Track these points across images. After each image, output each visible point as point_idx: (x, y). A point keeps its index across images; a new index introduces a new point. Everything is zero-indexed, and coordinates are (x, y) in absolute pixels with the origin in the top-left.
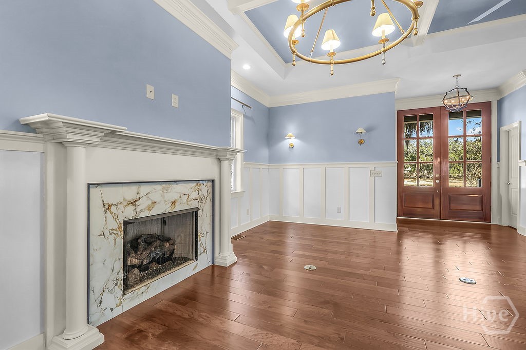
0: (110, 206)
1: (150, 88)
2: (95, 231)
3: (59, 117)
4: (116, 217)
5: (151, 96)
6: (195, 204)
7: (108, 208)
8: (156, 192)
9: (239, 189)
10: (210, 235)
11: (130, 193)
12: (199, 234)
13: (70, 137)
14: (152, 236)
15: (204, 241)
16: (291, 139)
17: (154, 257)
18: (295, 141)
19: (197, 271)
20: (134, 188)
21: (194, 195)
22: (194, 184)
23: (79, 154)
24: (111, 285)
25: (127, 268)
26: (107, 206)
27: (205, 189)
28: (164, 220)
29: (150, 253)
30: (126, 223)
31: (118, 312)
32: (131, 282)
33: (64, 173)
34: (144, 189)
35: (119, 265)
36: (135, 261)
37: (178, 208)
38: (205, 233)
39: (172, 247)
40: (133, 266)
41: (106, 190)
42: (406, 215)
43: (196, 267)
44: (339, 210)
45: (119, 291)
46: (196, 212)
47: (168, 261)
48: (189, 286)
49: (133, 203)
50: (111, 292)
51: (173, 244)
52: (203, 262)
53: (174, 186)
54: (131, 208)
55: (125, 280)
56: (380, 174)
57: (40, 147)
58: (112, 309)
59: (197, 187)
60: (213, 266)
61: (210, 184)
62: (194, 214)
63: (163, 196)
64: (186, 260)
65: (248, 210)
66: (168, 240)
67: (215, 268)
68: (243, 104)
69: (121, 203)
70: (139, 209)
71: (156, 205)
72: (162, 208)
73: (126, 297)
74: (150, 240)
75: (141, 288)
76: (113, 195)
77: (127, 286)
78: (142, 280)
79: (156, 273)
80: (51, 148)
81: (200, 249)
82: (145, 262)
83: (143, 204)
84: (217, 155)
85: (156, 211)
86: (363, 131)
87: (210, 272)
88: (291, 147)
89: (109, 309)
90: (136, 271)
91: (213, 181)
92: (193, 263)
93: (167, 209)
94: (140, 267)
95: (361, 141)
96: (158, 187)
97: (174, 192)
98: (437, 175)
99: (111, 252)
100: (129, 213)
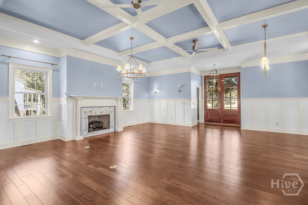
1: (95, 84)
2: (82, 117)
3: (76, 96)
4: (87, 115)
5: (95, 86)
6: (108, 113)
8: (97, 109)
10: (114, 123)
11: (90, 109)
12: (110, 122)
13: (78, 99)
15: (112, 124)
16: (156, 89)
18: (156, 90)
19: (109, 132)
21: (108, 110)
22: (108, 107)
23: (79, 101)
24: (85, 130)
25: (89, 127)
26: (85, 112)
27: (112, 109)
28: (99, 116)
29: (96, 125)
30: (89, 116)
31: (87, 136)
33: (77, 105)
34: (93, 109)
35: (88, 126)
36: (92, 126)
37: (103, 114)
38: (112, 122)
39: (102, 125)
40: (91, 127)
41: (85, 108)
42: (208, 121)
44: (172, 118)
45: (87, 131)
46: (109, 115)
47: (101, 128)
48: (107, 135)
49: (91, 112)
52: (111, 130)
55: (89, 130)
56: (186, 104)
57: (73, 100)
60: (115, 132)
61: (114, 107)
63: (99, 111)
65: (136, 118)
66: (101, 123)
69: (88, 112)
70: (92, 113)
73: (89, 133)
74: (96, 122)
75: (93, 132)
76: (86, 110)
79: (97, 130)
80: (74, 100)
81: (110, 126)
82: (94, 127)
84: (116, 99)
85: (97, 114)
86: (180, 87)
88: (156, 93)
89: (85, 135)
92: (108, 130)
93: (100, 114)
94: (93, 128)
95: (180, 91)
96: (97, 108)
97: (102, 109)
98: (220, 104)
99: (86, 122)
100: (90, 114)
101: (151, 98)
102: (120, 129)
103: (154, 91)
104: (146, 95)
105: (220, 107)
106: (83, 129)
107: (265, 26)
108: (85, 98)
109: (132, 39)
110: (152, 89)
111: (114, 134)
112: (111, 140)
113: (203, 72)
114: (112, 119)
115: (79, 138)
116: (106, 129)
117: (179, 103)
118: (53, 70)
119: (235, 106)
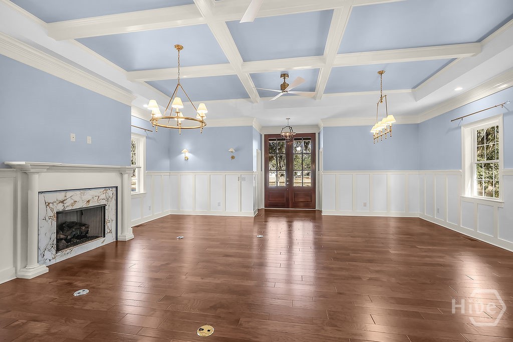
0: (49, 204)
1: (73, 135)
4: (52, 210)
5: (73, 140)
6: (103, 202)
7: (48, 204)
8: (77, 196)
9: (142, 191)
10: (114, 221)
11: (61, 196)
12: (106, 221)
13: (32, 170)
14: (73, 222)
15: (110, 225)
16: (186, 153)
17: (74, 234)
18: (189, 155)
19: (104, 244)
20: (63, 194)
21: (103, 196)
22: (102, 190)
24: (49, 247)
25: (58, 240)
26: (47, 204)
27: (111, 193)
28: (81, 212)
29: (72, 233)
30: (58, 213)
31: (53, 262)
32: (61, 247)
34: (69, 194)
35: (54, 236)
36: (62, 236)
37: (91, 204)
38: (111, 221)
39: (87, 229)
40: (62, 239)
41: (47, 195)
42: (270, 206)
43: (104, 241)
44: (219, 205)
45: (54, 252)
46: (104, 207)
47: (84, 237)
48: (99, 252)
49: (62, 202)
50: (49, 250)
51: (88, 227)
52: (109, 239)
53: (89, 191)
54: (61, 204)
55: (57, 246)
56: (244, 179)
57: (14, 175)
58: (50, 260)
59: (105, 192)
60: (117, 241)
61: (114, 189)
62: (103, 208)
63: (81, 198)
65: (150, 207)
66: (84, 225)
67: (118, 243)
68: (145, 130)
69: (55, 202)
70: (66, 205)
71: (77, 203)
72: (81, 205)
73: (58, 254)
74: (71, 225)
75: (68, 250)
76: (50, 198)
77: (58, 250)
78: (67, 247)
79: (76, 243)
81: (107, 231)
82: (69, 237)
83: (68, 202)
84: (119, 171)
85: (77, 206)
86: (234, 151)
88: (187, 159)
89: (48, 260)
90: (63, 241)
91: (117, 188)
92: (102, 239)
93: (84, 205)
94: (66, 240)
95: (233, 157)
96: (78, 192)
97: (89, 195)
98: (288, 179)
99: (49, 228)
100: (60, 208)
101: (175, 168)
102: (128, 234)
103: (182, 156)
104: (166, 163)
105: (288, 183)
106: (42, 246)
107: (381, 73)
108: (52, 168)
109: (179, 48)
110: (180, 153)
111: (115, 246)
112: (110, 261)
113: (263, 128)
114: (110, 214)
115: (35, 270)
116: (97, 237)
117: (232, 178)
119: (308, 182)
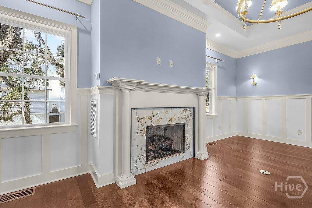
0: (140, 119)
1: (159, 59)
2: (134, 131)
3: (119, 78)
4: (143, 125)
5: (159, 63)
6: (183, 121)
7: (139, 120)
8: (162, 113)
9: (214, 113)
10: (192, 140)
11: (149, 113)
12: (185, 138)
13: (123, 87)
14: (161, 136)
15: (189, 143)
16: (254, 79)
17: (161, 148)
18: (257, 80)
19: (184, 159)
20: (151, 111)
21: (183, 116)
22: (182, 109)
23: (127, 94)
24: (140, 157)
25: (148, 151)
26: (139, 119)
27: (189, 112)
28: (166, 128)
29: (159, 145)
30: (147, 128)
31: (143, 171)
32: (150, 158)
33: (121, 103)
34: (156, 111)
35: (144, 148)
36: (152, 148)
37: (174, 122)
38: (189, 138)
39: (170, 144)
40: (151, 150)
41: (138, 111)
43: (183, 157)
44: (300, 133)
45: (144, 161)
46: (184, 125)
47: (169, 151)
48: (179, 167)
49: (150, 118)
50: (140, 160)
51: (171, 142)
52: (188, 155)
53: (171, 110)
54: (150, 120)
55: (147, 157)
57: (113, 92)
58: (141, 169)
59: (184, 111)
60: (194, 158)
61: (192, 109)
62: (182, 126)
63: (165, 116)
64: (178, 152)
66: (169, 139)
67: (195, 160)
68: (217, 59)
69: (145, 118)
70: (153, 121)
71: (162, 120)
72: (165, 122)
73: (147, 165)
74: (160, 138)
75: (154, 162)
76: (141, 114)
77: (148, 160)
78: (155, 158)
79: (162, 156)
80: (117, 92)
81: (186, 147)
82: (157, 149)
83: (155, 119)
84: (196, 93)
85: (162, 123)
87: (192, 161)
89: (139, 169)
90: (152, 153)
91: (194, 108)
92: (182, 154)
93: (167, 122)
94: (154, 151)
96: (163, 110)
97: (171, 113)
99: (140, 141)
100: (148, 123)
101: (243, 94)
102: (203, 154)
104: (233, 89)
106: (135, 156)
108: (139, 86)
110: (248, 79)
114: (188, 132)
118: (79, 30)
